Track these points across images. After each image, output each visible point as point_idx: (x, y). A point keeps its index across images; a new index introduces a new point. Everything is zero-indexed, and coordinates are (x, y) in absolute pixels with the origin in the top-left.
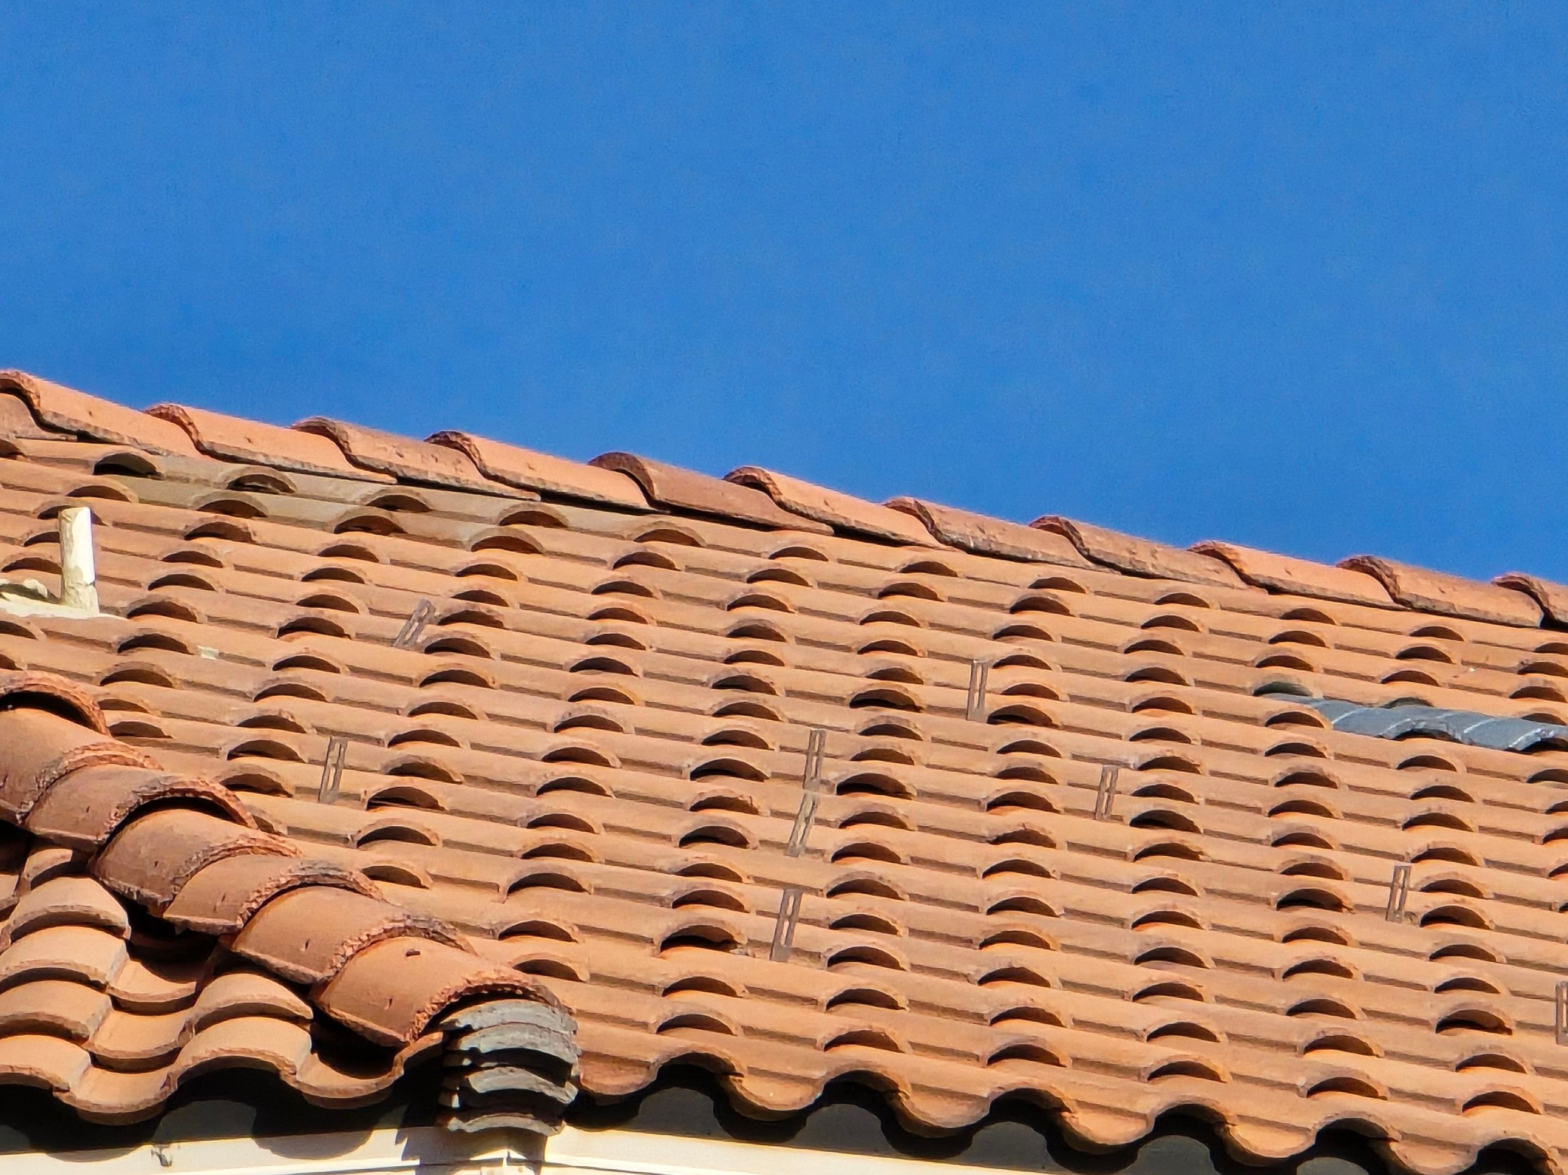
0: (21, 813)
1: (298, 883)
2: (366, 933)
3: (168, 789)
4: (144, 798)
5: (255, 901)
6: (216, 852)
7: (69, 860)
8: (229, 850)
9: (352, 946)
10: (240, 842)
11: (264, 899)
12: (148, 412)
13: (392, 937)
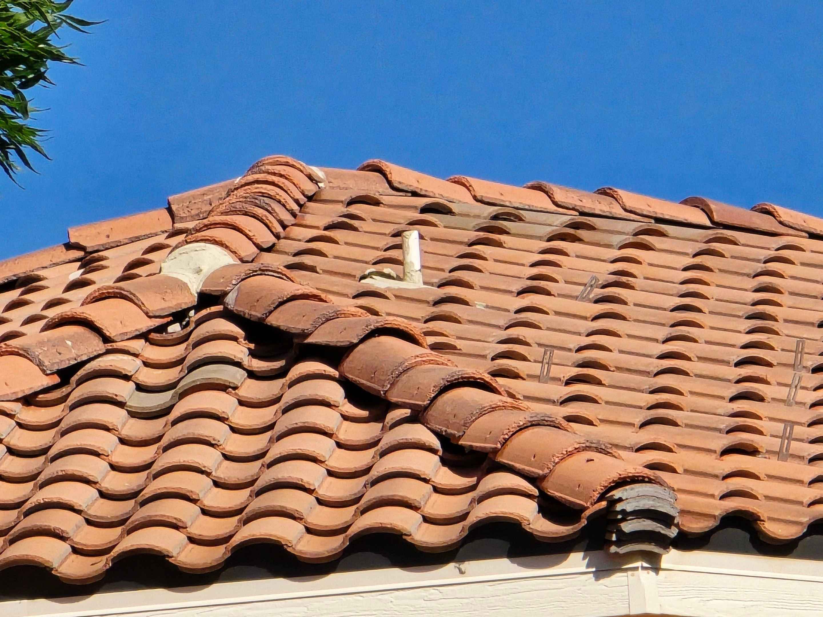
0: (383, 391)
1: (530, 424)
2: (566, 450)
3: (460, 377)
4: (448, 381)
5: (507, 434)
6: (486, 409)
7: (409, 415)
8: (493, 408)
9: (558, 457)
10: (499, 404)
11: (511, 433)
12: (448, 180)
13: (579, 451)
